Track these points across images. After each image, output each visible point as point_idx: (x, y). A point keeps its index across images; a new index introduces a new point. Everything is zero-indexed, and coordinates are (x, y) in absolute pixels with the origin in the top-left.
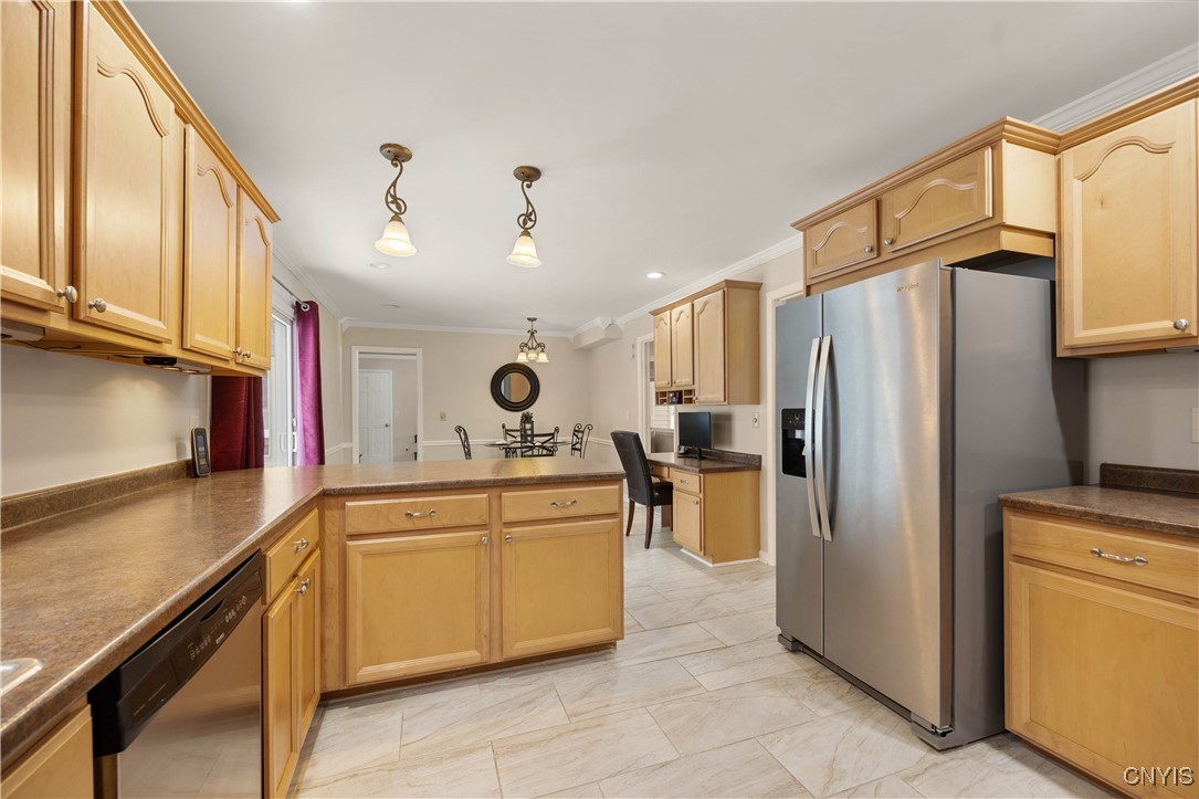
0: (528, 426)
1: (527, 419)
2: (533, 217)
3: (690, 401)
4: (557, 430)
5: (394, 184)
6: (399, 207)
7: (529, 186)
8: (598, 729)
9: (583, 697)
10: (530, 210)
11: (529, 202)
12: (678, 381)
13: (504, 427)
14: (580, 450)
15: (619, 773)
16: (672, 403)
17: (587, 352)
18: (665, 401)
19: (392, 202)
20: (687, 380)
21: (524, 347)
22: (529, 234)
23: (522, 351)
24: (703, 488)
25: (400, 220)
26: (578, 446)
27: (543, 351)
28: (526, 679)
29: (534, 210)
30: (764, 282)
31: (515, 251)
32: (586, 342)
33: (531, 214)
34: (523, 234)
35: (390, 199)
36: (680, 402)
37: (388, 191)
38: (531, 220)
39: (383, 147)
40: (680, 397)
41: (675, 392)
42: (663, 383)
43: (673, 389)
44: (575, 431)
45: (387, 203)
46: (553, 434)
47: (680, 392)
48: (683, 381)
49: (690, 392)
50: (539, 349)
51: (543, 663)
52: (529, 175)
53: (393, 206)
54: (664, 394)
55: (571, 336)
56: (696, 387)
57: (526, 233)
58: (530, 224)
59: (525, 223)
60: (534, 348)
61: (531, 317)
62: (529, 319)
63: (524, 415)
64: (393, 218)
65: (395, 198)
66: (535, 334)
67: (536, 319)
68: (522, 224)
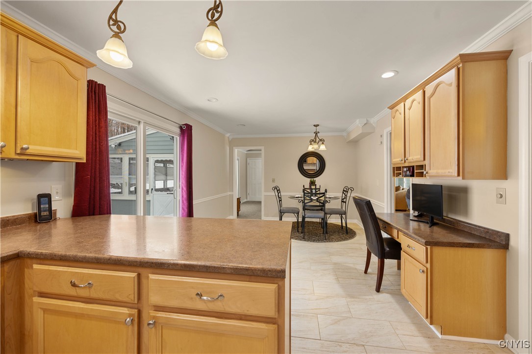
0: (313, 187)
1: (312, 183)
2: (219, 9)
3: (421, 175)
4: (326, 191)
5: (115, 11)
6: (119, 27)
10: (217, 3)
12: (409, 158)
13: (304, 186)
14: (345, 202)
16: (406, 176)
17: (355, 143)
18: (400, 174)
19: (114, 25)
20: (419, 157)
21: (313, 141)
22: (216, 26)
23: (311, 144)
24: (430, 258)
25: (120, 38)
26: (345, 200)
27: (323, 143)
29: (221, 2)
30: (514, 49)
32: (353, 136)
33: (218, 6)
34: (211, 26)
35: (112, 22)
36: (412, 175)
37: (110, 18)
38: (217, 12)
40: (413, 171)
41: (409, 167)
42: (398, 160)
43: (406, 165)
44: (344, 191)
45: (109, 25)
46: (324, 193)
47: (413, 167)
48: (415, 157)
49: (421, 167)
50: (321, 142)
53: (115, 28)
54: (399, 168)
55: (345, 134)
56: (426, 162)
57: (213, 23)
58: (217, 15)
59: (213, 16)
60: (317, 142)
61: (315, 124)
62: (314, 126)
63: (311, 181)
64: (113, 36)
65: (116, 22)
66: (318, 134)
67: (318, 125)
68: (210, 18)
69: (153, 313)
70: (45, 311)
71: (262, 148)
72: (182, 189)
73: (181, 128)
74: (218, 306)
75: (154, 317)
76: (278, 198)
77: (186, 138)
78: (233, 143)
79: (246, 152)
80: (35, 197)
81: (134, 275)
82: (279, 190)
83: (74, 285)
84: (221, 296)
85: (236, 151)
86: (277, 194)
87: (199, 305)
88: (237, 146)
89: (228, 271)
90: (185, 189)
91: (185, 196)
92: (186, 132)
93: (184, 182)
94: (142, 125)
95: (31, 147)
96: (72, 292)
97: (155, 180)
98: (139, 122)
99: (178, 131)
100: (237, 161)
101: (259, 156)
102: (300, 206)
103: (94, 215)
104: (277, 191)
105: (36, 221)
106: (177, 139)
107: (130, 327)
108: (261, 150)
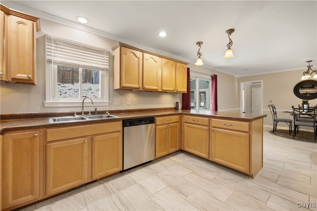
0: (306, 105)
1: (305, 103)
2: (231, 43)
5: (199, 50)
6: (200, 55)
7: (230, 35)
8: (216, 184)
9: (223, 179)
10: (231, 41)
11: (230, 39)
15: (206, 191)
22: (230, 49)
23: (304, 75)
28: (217, 169)
29: (232, 41)
31: (226, 55)
33: (231, 42)
34: (228, 49)
37: (198, 52)
38: (231, 44)
39: (197, 43)
46: (313, 109)
51: (226, 169)
52: (231, 31)
53: (199, 55)
57: (229, 48)
58: (230, 45)
59: (229, 46)
60: (310, 73)
61: (308, 60)
62: (307, 62)
63: (303, 101)
64: (199, 58)
65: (199, 53)
66: (311, 67)
67: (311, 61)
68: (228, 46)
69: (213, 128)
70: (187, 126)
71: (262, 81)
72: (213, 104)
73: (212, 77)
74: (231, 128)
75: (213, 129)
76: (272, 112)
77: (214, 81)
78: (240, 80)
79: (251, 84)
80: (175, 103)
81: (208, 119)
82: (274, 107)
83: (193, 120)
84: (232, 125)
85: (242, 84)
86: (272, 110)
87: (226, 127)
88: (242, 81)
89: (234, 119)
90: (214, 104)
91: (214, 107)
92: (214, 78)
93: (214, 101)
94: (198, 78)
95: (178, 89)
96: (193, 122)
97: (201, 102)
98: (197, 77)
99: (210, 78)
100: (243, 91)
101: (260, 86)
102: (292, 118)
103: (187, 109)
104: (272, 108)
105: (176, 109)
106: (210, 82)
107: (207, 131)
108: (261, 82)
